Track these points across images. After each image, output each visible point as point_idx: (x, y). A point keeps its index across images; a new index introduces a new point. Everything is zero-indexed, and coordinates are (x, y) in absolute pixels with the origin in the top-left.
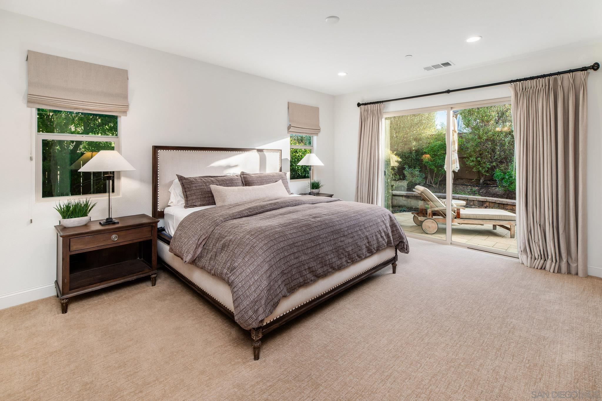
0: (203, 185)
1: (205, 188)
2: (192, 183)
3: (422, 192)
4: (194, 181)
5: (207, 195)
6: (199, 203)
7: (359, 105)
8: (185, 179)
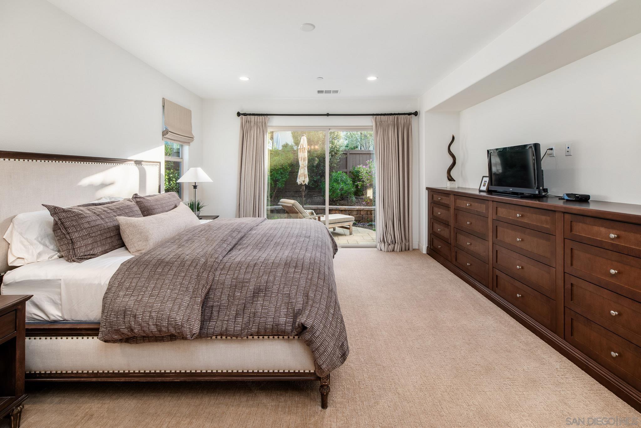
0: (98, 219)
1: (103, 223)
2: (79, 218)
3: (293, 205)
4: (82, 214)
5: (108, 235)
6: (100, 249)
7: (239, 114)
8: (64, 211)
